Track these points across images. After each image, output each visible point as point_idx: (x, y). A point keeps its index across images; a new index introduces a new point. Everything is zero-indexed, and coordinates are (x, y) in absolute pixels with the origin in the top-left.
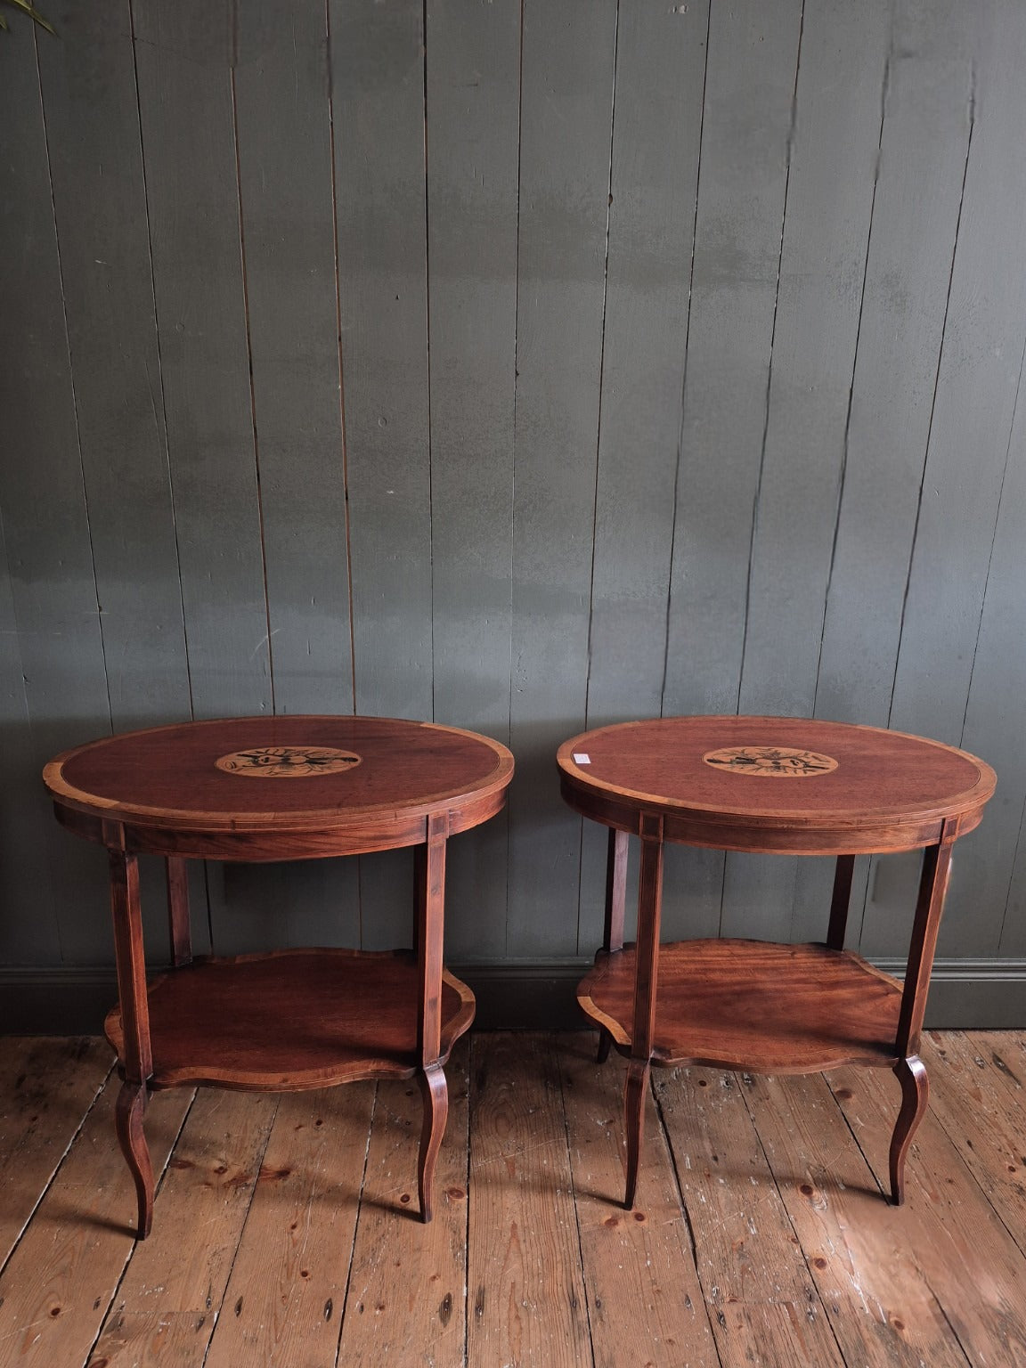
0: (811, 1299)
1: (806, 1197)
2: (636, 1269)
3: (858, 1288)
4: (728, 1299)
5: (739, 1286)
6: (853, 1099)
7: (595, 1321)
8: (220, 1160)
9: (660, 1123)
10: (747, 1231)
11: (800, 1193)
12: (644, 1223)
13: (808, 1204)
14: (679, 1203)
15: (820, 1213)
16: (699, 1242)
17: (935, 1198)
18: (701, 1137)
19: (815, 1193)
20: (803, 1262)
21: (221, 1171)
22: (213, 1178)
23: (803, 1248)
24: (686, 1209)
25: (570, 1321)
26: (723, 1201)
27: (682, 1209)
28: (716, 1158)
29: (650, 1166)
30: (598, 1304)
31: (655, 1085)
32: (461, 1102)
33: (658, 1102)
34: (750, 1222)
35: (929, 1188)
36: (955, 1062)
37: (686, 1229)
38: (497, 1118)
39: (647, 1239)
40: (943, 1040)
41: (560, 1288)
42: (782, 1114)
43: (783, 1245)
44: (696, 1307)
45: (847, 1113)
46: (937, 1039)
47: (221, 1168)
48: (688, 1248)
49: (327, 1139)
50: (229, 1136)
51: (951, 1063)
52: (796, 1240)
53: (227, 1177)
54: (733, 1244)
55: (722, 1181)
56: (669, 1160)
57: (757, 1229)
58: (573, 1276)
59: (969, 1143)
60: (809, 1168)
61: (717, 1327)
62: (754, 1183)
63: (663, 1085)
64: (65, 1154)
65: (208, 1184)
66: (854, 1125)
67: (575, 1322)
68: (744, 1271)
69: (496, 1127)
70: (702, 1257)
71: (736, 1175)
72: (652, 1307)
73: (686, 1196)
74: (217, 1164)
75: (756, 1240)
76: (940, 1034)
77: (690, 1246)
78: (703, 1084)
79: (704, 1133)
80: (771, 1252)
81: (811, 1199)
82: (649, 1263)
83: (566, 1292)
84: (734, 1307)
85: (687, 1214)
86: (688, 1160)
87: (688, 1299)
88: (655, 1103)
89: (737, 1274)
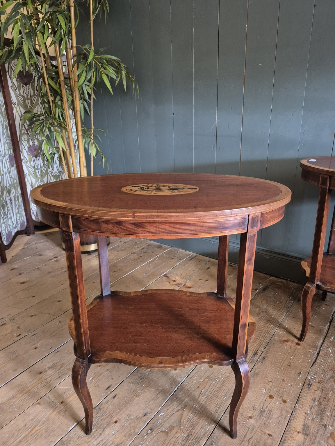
2: (286, 357)
4: (317, 381)
5: (326, 380)
7: (259, 362)
8: (176, 279)
9: (329, 324)
12: (299, 347)
14: (319, 347)
16: (318, 361)
21: (174, 281)
22: (171, 282)
24: (320, 350)
25: (251, 357)
27: (318, 350)
29: (314, 333)
30: (264, 358)
32: (254, 291)
33: (333, 318)
37: (315, 356)
38: (264, 299)
39: (296, 351)
41: (253, 348)
44: (302, 377)
47: (175, 280)
48: (312, 360)
49: (206, 285)
50: (181, 275)
53: (175, 283)
54: (333, 368)
56: (324, 335)
58: (260, 348)
61: (306, 385)
65: (169, 282)
67: (252, 359)
69: (262, 301)
70: (316, 367)
72: (284, 369)
73: (323, 347)
74: (174, 279)
82: (292, 357)
83: (254, 350)
84: (318, 385)
85: (319, 352)
86: (333, 338)
87: (300, 373)
88: (331, 318)
89: (328, 377)
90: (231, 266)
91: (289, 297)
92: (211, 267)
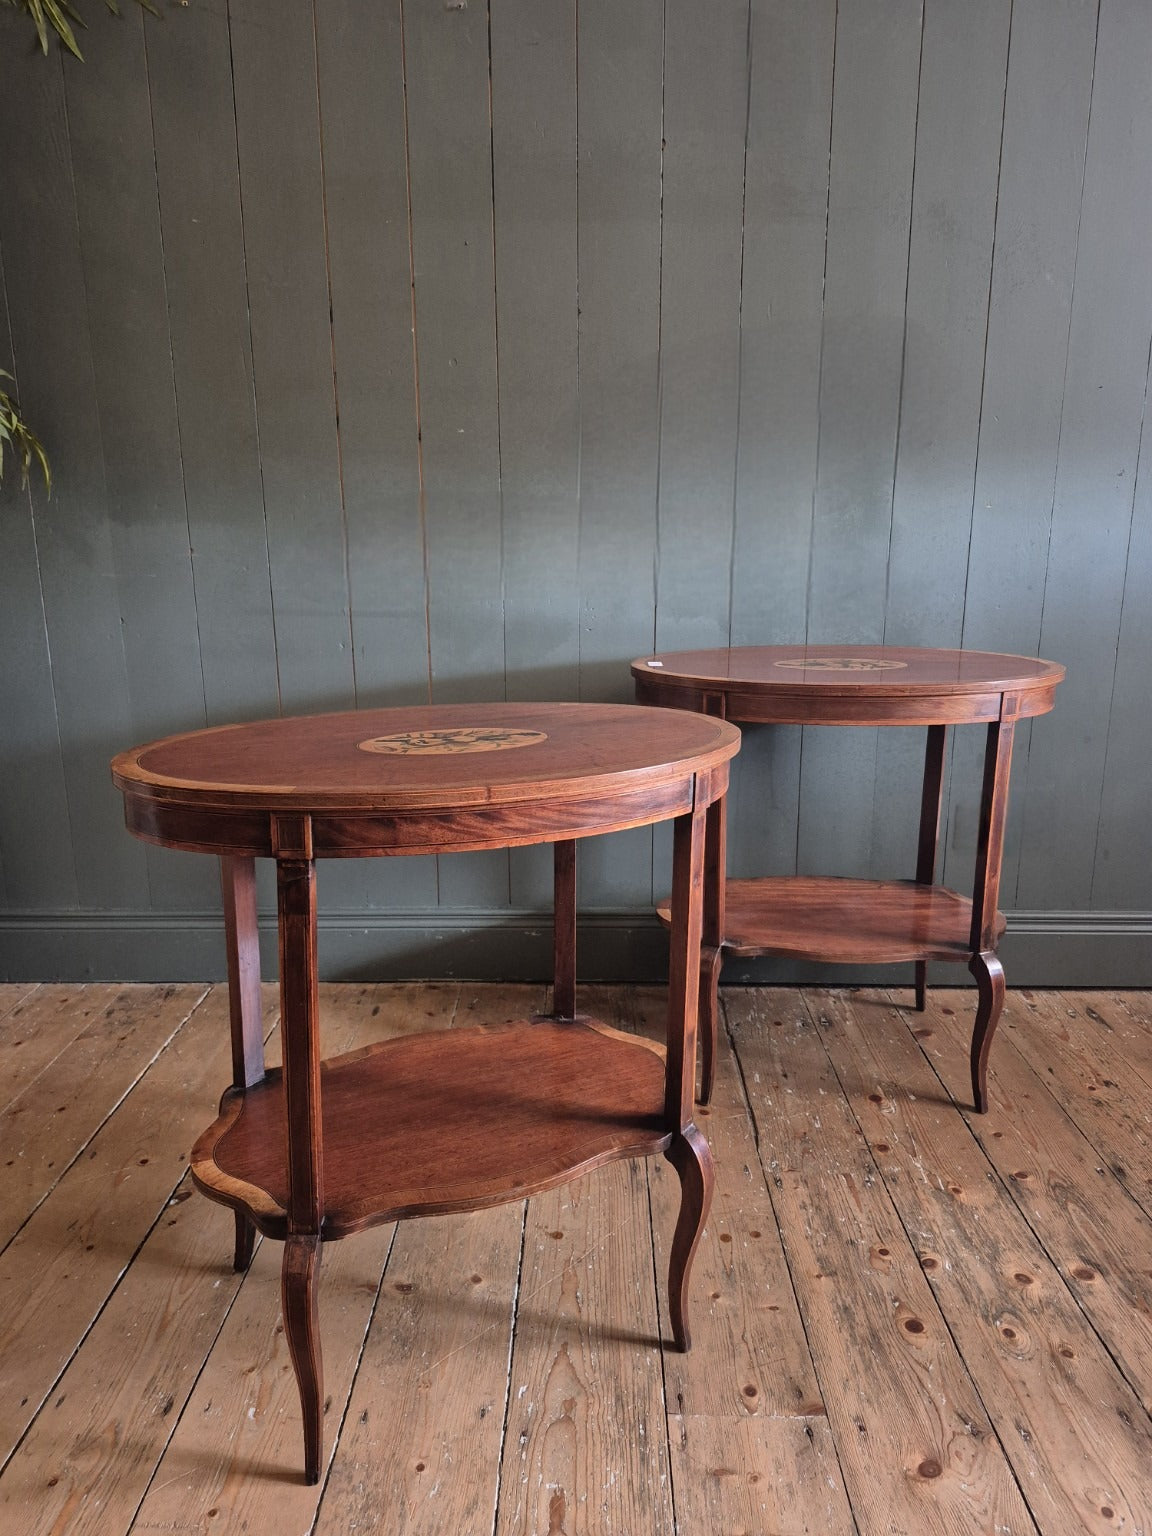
0: (870, 1172)
1: (874, 1104)
3: (919, 1166)
4: (786, 1169)
5: (798, 1161)
6: (933, 1037)
7: (654, 1180)
9: (732, 1051)
10: (810, 1125)
11: (869, 1101)
12: (709, 1117)
13: (877, 1108)
14: (745, 1104)
15: (889, 1115)
16: (762, 1132)
17: (1008, 1107)
18: (773, 1062)
19: (885, 1102)
20: (865, 1147)
23: (867, 1138)
24: (751, 1109)
25: (629, 1179)
26: (789, 1105)
27: (747, 1109)
28: (785, 1076)
30: (658, 1169)
31: (730, 1024)
33: (732, 1037)
34: (814, 1118)
35: (1002, 1098)
36: (1045, 1013)
37: (750, 1123)
39: (710, 1127)
40: (1035, 997)
42: (858, 1047)
43: (847, 1135)
44: (754, 1174)
45: (926, 1047)
46: (1029, 997)
48: (750, 1135)
51: (1041, 1014)
52: (860, 1132)
54: (796, 1133)
55: (790, 1091)
56: (738, 1076)
57: (822, 1124)
59: (1050, 1070)
60: (880, 1085)
61: (773, 1187)
62: (822, 1093)
63: (737, 1025)
64: (152, 1061)
66: (931, 1055)
67: (635, 1182)
68: (805, 1151)
70: (764, 1141)
71: (805, 1088)
73: (753, 1100)
75: (819, 1131)
76: (1033, 993)
77: (753, 1134)
78: (779, 1024)
79: (776, 1059)
80: (835, 1140)
81: (879, 1105)
82: (711, 1143)
84: (792, 1175)
85: (752, 1112)
86: (757, 1076)
87: (746, 1168)
88: (728, 1037)
89: (798, 1154)
90: (435, 988)
91: (619, 1021)
92: (381, 1006)
